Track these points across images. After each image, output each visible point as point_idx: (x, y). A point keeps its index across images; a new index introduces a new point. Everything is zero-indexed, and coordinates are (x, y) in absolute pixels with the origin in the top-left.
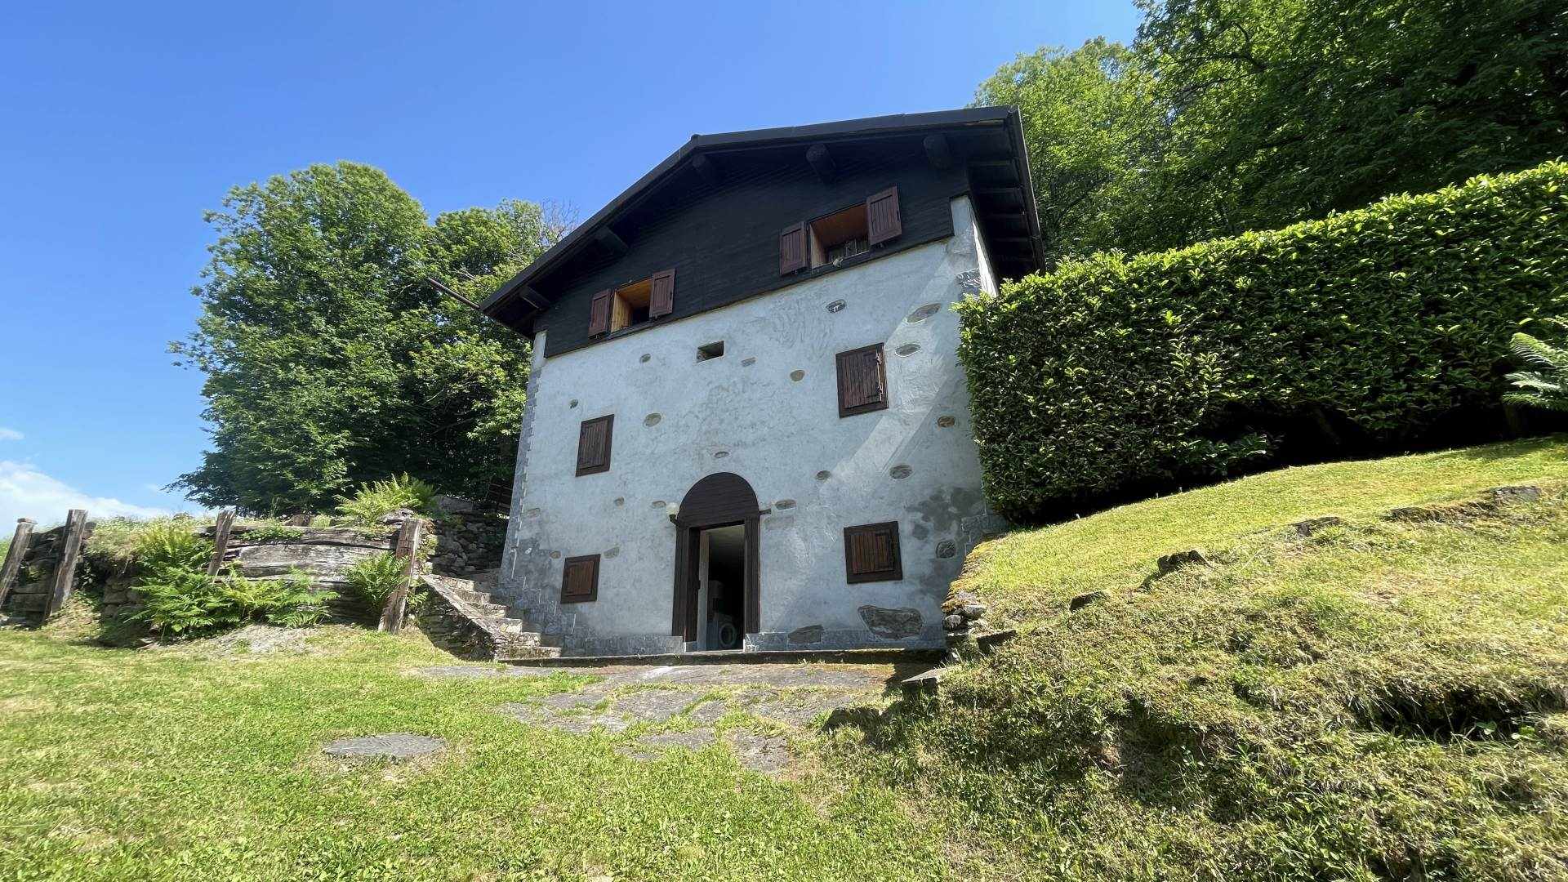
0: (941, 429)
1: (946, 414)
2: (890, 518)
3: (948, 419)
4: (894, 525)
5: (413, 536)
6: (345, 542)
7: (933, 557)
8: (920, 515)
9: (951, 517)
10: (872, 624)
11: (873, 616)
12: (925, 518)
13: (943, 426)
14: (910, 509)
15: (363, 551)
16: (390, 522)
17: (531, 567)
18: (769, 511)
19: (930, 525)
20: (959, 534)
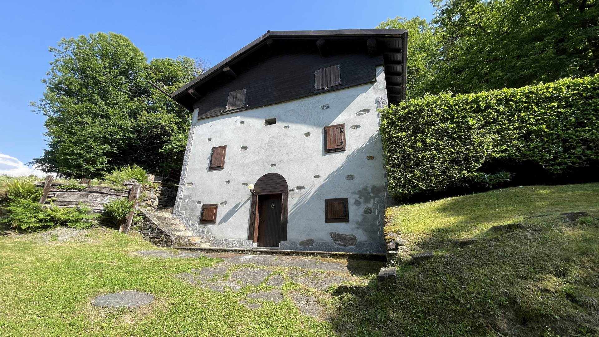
0: (368, 161)
1: (371, 155)
2: (345, 197)
3: (371, 157)
4: (346, 200)
5: (137, 192)
6: (106, 192)
7: (363, 214)
8: (357, 196)
9: (371, 197)
10: (335, 240)
11: (336, 237)
12: (360, 197)
13: (369, 159)
14: (354, 193)
15: (114, 197)
16: (126, 185)
17: (187, 207)
18: (293, 190)
19: (362, 200)
20: (374, 205)
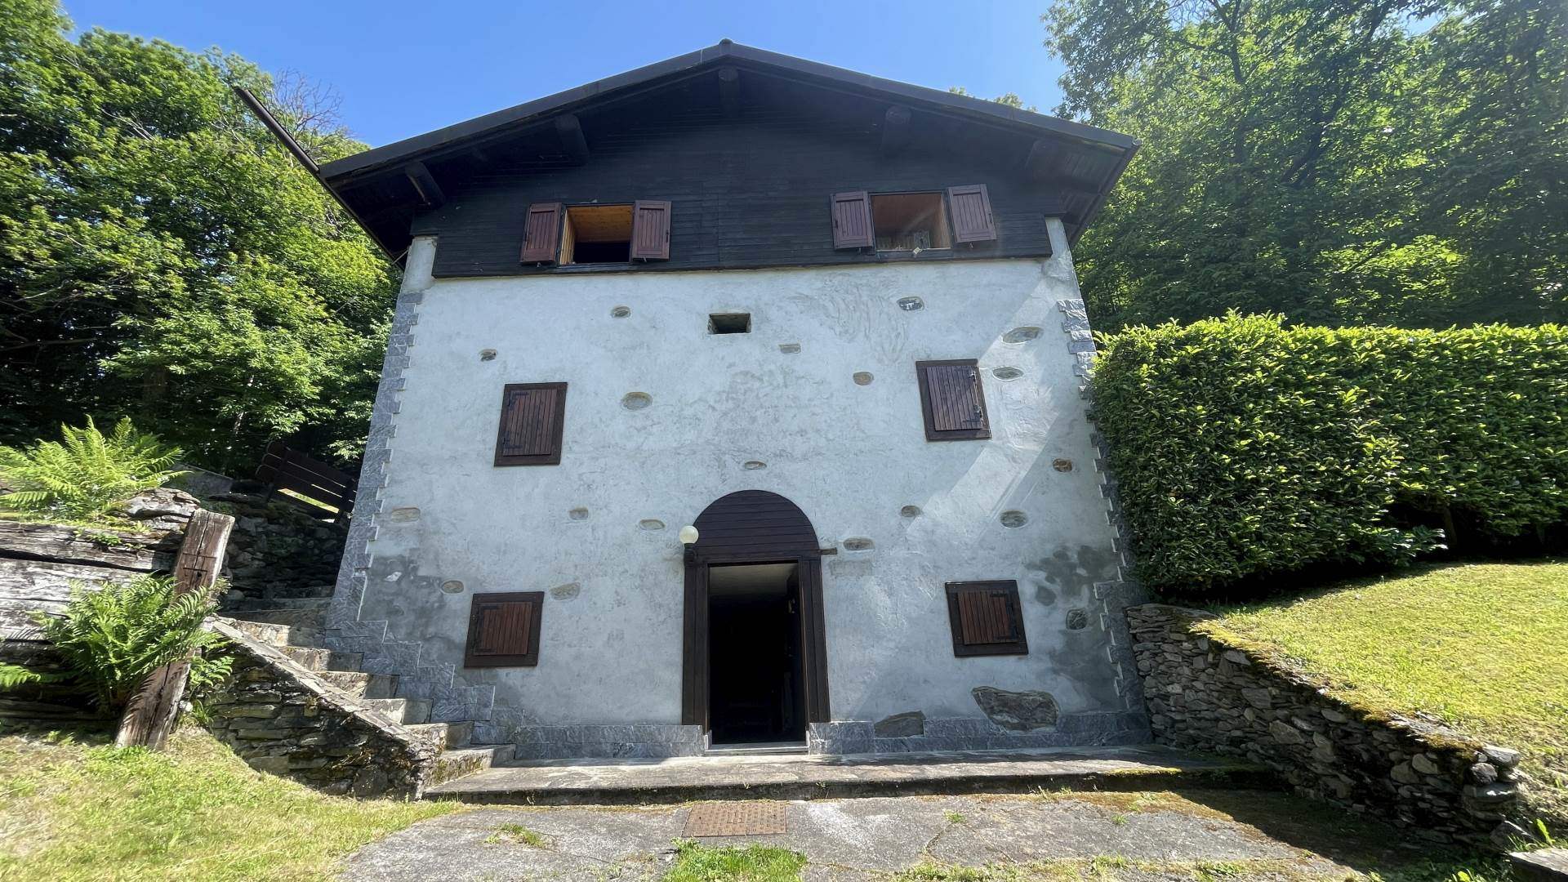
0: (1057, 473)
1: (1062, 457)
2: (1006, 575)
3: (1064, 463)
4: (1012, 584)
5: (215, 547)
7: (1064, 627)
8: (1041, 575)
9: (1081, 580)
10: (991, 711)
11: (991, 699)
12: (1050, 579)
13: (1058, 469)
14: (1031, 566)
17: (399, 603)
18: (834, 551)
19: (1056, 588)
20: (1091, 600)
